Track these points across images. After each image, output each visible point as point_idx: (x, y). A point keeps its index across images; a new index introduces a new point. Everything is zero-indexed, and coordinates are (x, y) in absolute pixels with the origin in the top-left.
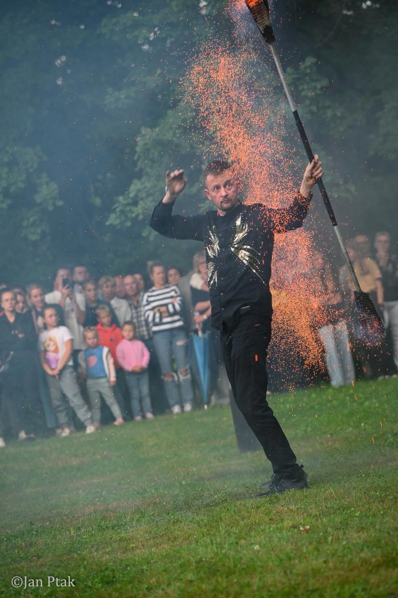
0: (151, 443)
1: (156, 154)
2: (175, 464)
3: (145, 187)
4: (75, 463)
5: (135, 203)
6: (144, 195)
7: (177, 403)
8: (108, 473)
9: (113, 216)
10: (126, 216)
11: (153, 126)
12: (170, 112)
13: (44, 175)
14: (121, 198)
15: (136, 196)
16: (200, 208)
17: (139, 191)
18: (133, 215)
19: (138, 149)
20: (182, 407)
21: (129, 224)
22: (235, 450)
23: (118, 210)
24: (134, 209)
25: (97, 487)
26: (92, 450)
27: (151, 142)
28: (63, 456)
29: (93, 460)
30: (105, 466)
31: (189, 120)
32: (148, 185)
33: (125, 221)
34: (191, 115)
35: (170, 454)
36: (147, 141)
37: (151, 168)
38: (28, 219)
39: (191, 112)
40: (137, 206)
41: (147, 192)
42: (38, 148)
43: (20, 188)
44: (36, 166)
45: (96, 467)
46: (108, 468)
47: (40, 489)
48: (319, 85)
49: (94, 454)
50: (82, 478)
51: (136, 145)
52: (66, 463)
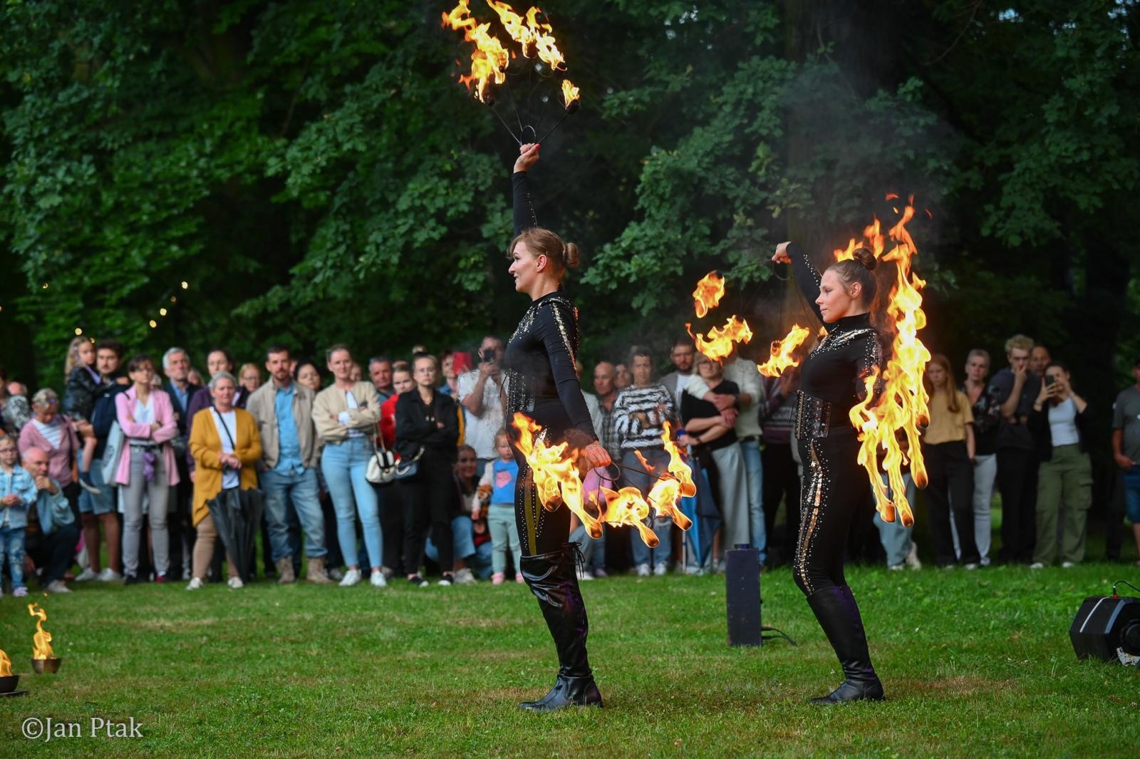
1: (668, 190)
2: (631, 649)
3: (646, 235)
4: (484, 625)
5: (627, 256)
6: (642, 247)
7: (645, 561)
9: (592, 271)
10: (611, 274)
11: (669, 146)
12: (698, 131)
14: (607, 247)
15: (631, 246)
17: (635, 239)
18: (623, 274)
19: (643, 178)
20: (652, 567)
21: (613, 286)
22: (724, 640)
23: (601, 262)
24: (625, 265)
25: (513, 663)
26: (511, 610)
27: (663, 170)
28: (468, 612)
29: (511, 626)
30: (527, 636)
31: (724, 146)
32: (650, 232)
33: (609, 281)
34: (728, 138)
35: (626, 633)
36: (658, 168)
37: (658, 208)
38: (468, 258)
39: (729, 133)
40: (629, 262)
41: (648, 242)
42: (497, 157)
43: (462, 212)
44: (489, 182)
45: (514, 636)
46: (532, 639)
47: (427, 655)
48: (922, 122)
49: (513, 616)
50: (491, 648)
51: (641, 172)
52: (472, 623)
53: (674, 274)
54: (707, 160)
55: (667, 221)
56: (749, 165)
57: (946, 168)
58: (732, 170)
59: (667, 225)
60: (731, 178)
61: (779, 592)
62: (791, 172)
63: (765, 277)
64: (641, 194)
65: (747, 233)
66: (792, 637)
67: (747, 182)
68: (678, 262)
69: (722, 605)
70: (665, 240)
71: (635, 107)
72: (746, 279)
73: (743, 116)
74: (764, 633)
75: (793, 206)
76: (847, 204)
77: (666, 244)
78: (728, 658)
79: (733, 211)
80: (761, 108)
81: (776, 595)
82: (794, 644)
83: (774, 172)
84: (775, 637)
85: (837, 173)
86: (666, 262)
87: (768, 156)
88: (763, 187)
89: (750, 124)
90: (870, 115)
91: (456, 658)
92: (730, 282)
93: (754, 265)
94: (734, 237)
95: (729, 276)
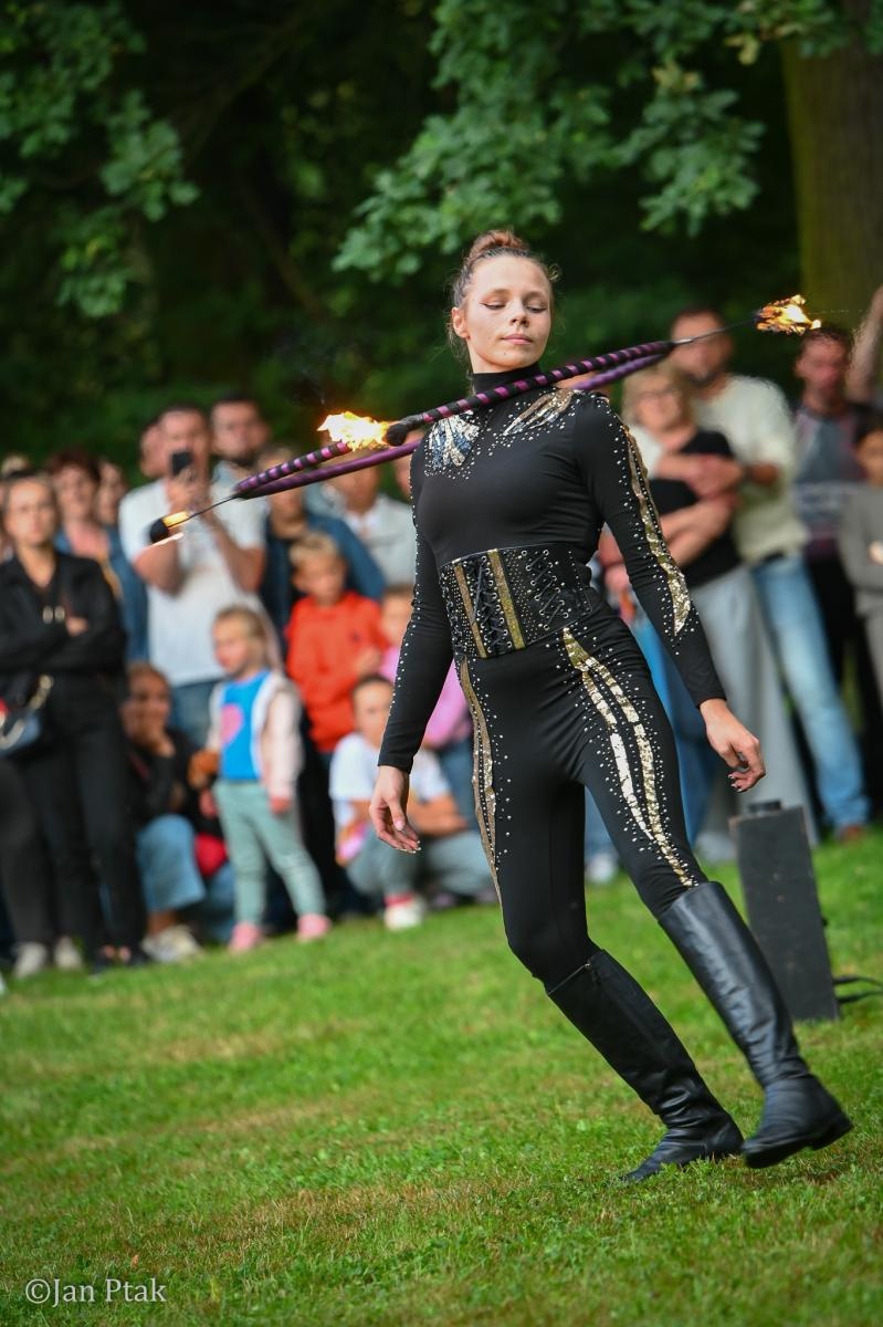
0: (478, 988)
1: (503, 33)
2: (556, 1063)
3: (466, 145)
4: (228, 1052)
5: (433, 196)
6: (461, 171)
8: (335, 1087)
9: (357, 239)
10: (402, 239)
13: (134, 98)
14: (384, 181)
16: (644, 214)
17: (445, 156)
18: (427, 238)
19: (443, 15)
21: (410, 265)
23: (375, 218)
24: (429, 217)
25: (301, 1134)
26: (285, 1010)
28: (190, 1028)
29: (288, 1045)
30: (326, 1064)
32: (475, 136)
33: (398, 256)
35: (540, 1028)
37: (488, 78)
38: (82, 246)
40: (438, 207)
41: (473, 157)
44: (105, 68)
45: (297, 1067)
46: (337, 1071)
47: (112, 1140)
49: (291, 1022)
50: (250, 1103)
52: (202, 1052)
53: (539, 220)
55: (510, 105)
59: (511, 112)
63: (741, 200)
64: (444, 51)
65: (689, 107)
68: (545, 192)
70: (508, 149)
72: (697, 210)
74: (841, 991)
75: (786, 30)
77: (513, 158)
79: (655, 62)
84: (867, 994)
86: (520, 195)
91: (177, 1140)
92: (663, 223)
93: (712, 177)
94: (661, 121)
95: (660, 209)
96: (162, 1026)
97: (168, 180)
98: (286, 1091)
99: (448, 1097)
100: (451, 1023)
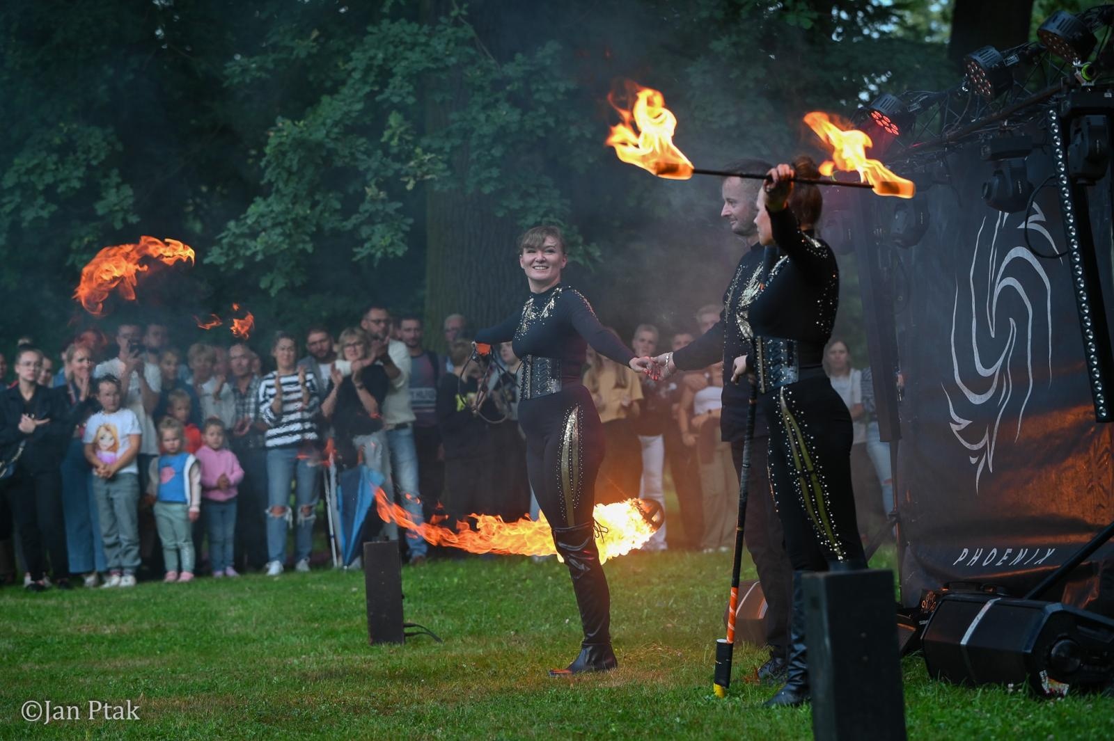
0: (233, 614)
1: (295, 162)
2: (266, 651)
3: (272, 211)
4: (108, 631)
5: (254, 235)
6: (269, 224)
8: (158, 652)
9: (216, 250)
10: (237, 253)
11: (296, 116)
12: (325, 99)
14: (232, 224)
15: (257, 222)
16: (355, 254)
17: (262, 216)
18: (248, 253)
19: (268, 150)
21: (240, 266)
22: (366, 640)
23: (225, 241)
24: (252, 244)
25: (139, 672)
26: (138, 615)
27: (289, 141)
28: (91, 619)
29: (138, 631)
30: (155, 641)
31: (354, 115)
32: (277, 208)
33: (235, 260)
34: (359, 106)
36: (284, 139)
37: (286, 183)
38: (81, 238)
39: (359, 101)
40: (255, 240)
41: (274, 218)
42: (110, 130)
43: (74, 188)
44: (103, 157)
45: (141, 642)
46: (160, 645)
47: (46, 667)
48: (562, 87)
49: (140, 621)
50: (115, 656)
51: (266, 144)
52: (95, 631)
53: (303, 251)
54: (336, 130)
55: (295, 196)
56: (381, 135)
57: (589, 136)
58: (363, 140)
59: (295, 199)
60: (362, 149)
61: (424, 586)
62: (425, 141)
63: (400, 253)
64: (266, 167)
65: (380, 207)
66: (437, 632)
67: (380, 152)
68: (307, 238)
69: (363, 601)
70: (292, 216)
71: (258, 74)
72: (379, 254)
73: (375, 83)
74: (407, 630)
75: (428, 177)
76: (485, 174)
77: (294, 221)
78: (369, 657)
79: (366, 184)
80: (392, 75)
81: (421, 589)
82: (438, 640)
83: (407, 142)
84: (418, 633)
85: (474, 142)
86: (294, 239)
87: (401, 125)
88: (396, 158)
89: (381, 92)
90: (509, 81)
91: (78, 669)
92: (363, 258)
93: (388, 240)
94: (366, 211)
95: (362, 252)
96: (77, 616)
97: (126, 212)
98: (134, 651)
99: (212, 661)
100: (218, 629)
